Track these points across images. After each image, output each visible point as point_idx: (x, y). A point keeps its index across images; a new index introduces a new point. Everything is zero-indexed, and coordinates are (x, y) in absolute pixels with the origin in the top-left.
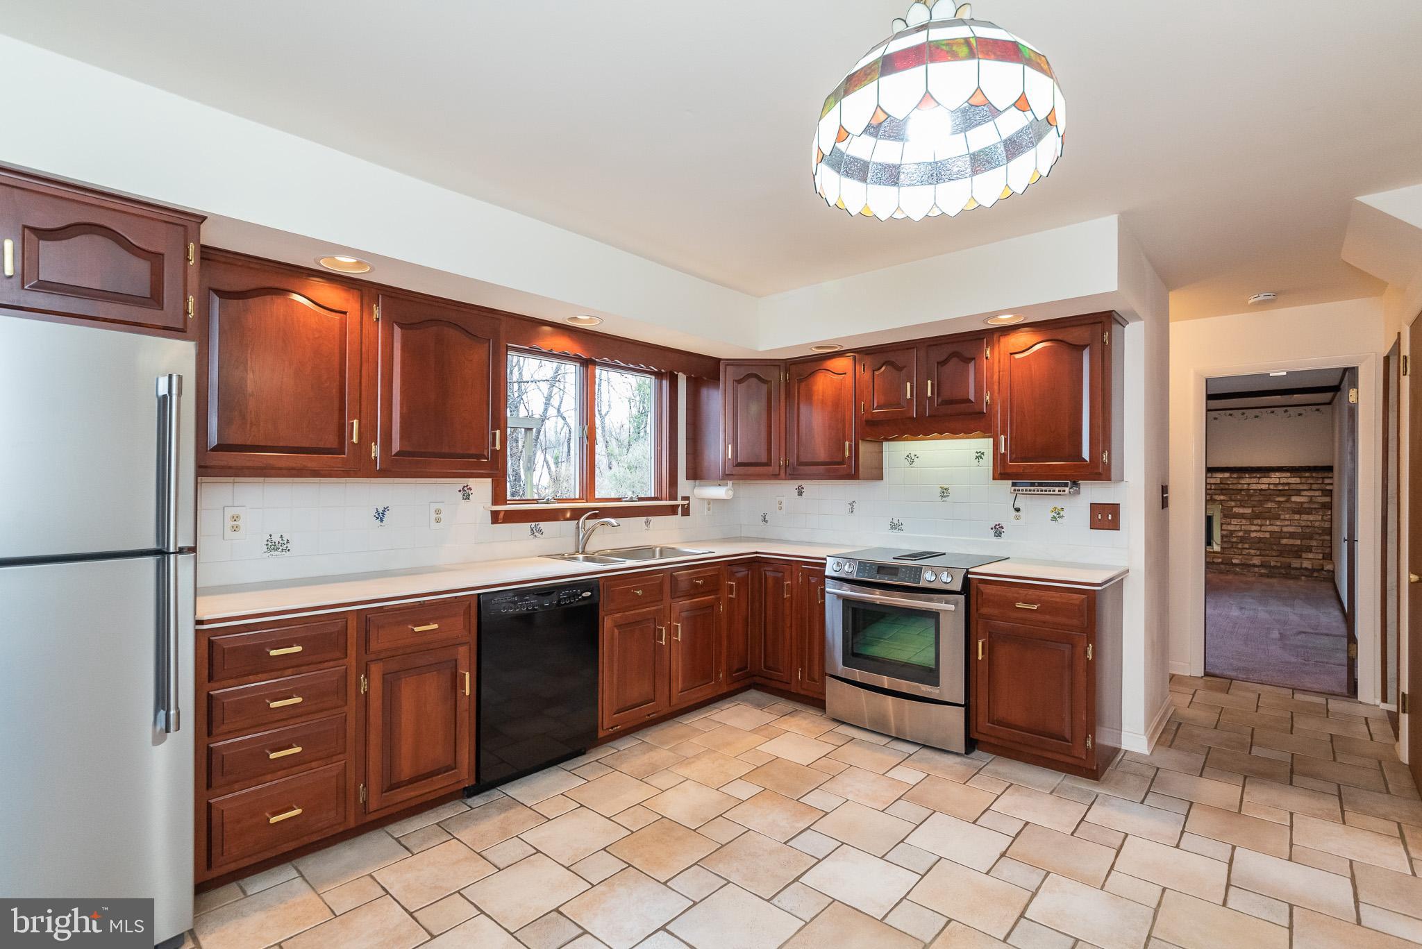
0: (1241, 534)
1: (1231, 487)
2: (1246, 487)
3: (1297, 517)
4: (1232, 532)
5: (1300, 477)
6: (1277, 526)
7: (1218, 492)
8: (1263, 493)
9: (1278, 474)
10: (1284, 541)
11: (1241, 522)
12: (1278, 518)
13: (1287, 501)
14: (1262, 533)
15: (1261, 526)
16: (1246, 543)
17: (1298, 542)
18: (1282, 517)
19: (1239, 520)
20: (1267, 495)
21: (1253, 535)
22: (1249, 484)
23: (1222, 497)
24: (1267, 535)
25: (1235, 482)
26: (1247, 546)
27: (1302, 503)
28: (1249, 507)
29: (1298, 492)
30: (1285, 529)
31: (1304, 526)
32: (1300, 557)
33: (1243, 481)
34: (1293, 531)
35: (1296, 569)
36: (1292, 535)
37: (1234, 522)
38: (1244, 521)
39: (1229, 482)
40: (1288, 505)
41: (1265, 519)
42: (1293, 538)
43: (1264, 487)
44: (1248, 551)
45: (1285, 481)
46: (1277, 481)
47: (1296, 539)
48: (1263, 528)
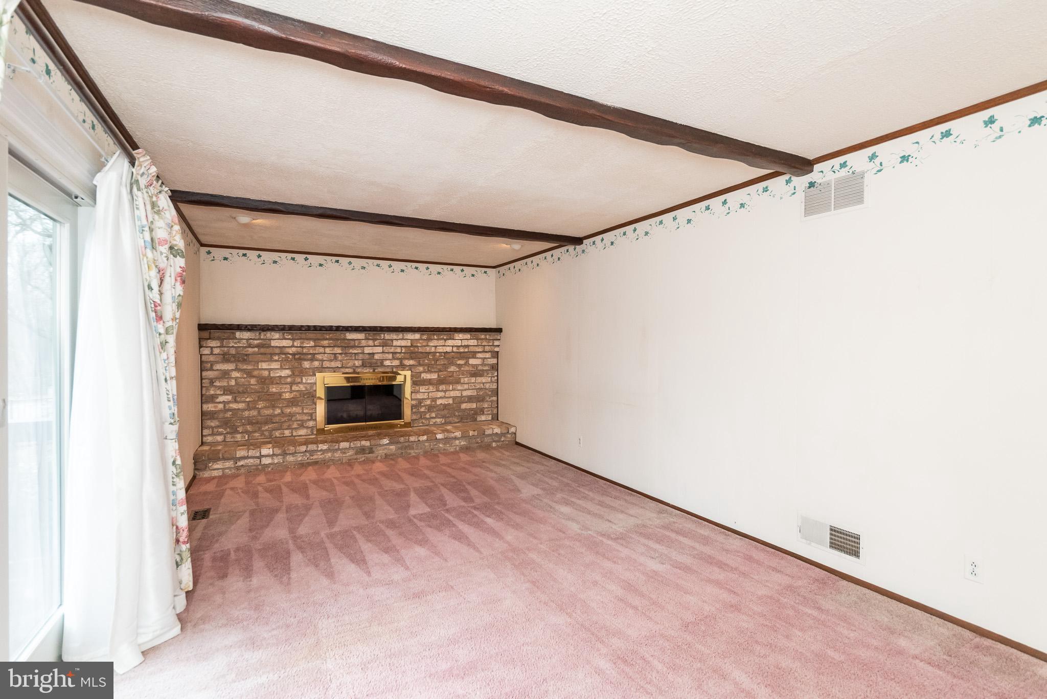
0: (428, 402)
1: (420, 350)
2: (433, 349)
3: (473, 380)
4: (420, 401)
5: (477, 339)
6: (458, 390)
7: (407, 356)
8: (447, 356)
9: (461, 336)
10: (464, 406)
11: (428, 389)
12: (458, 382)
13: (465, 364)
14: (446, 400)
15: (445, 391)
16: (433, 412)
17: (474, 406)
18: (462, 381)
19: (427, 387)
20: (450, 358)
21: (439, 402)
22: (436, 347)
23: (411, 362)
24: (451, 401)
25: (424, 344)
26: (433, 415)
27: (477, 365)
28: (435, 372)
29: (474, 355)
30: (465, 393)
31: (478, 389)
32: (476, 420)
33: (431, 344)
34: (471, 394)
35: (489, 435)
36: (470, 399)
37: (423, 389)
38: (431, 388)
39: (419, 345)
40: (467, 368)
41: (450, 383)
42: (470, 402)
43: (449, 349)
44: (434, 420)
45: (465, 343)
46: (459, 343)
47: (472, 402)
48: (448, 394)
